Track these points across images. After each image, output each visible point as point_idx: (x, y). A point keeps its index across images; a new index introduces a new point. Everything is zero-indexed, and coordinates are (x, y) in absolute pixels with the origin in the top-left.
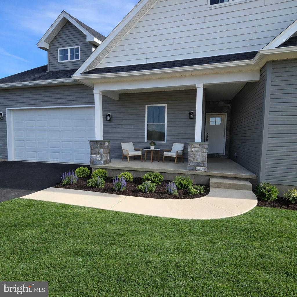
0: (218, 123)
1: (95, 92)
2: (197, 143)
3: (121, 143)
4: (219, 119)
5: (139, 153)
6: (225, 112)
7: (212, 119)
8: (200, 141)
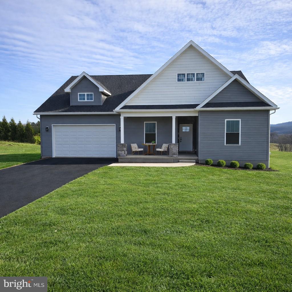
0: (188, 130)
1: (121, 117)
2: (173, 144)
3: (131, 144)
4: (188, 128)
5: (142, 149)
6: (191, 124)
7: (184, 128)
8: (175, 143)
